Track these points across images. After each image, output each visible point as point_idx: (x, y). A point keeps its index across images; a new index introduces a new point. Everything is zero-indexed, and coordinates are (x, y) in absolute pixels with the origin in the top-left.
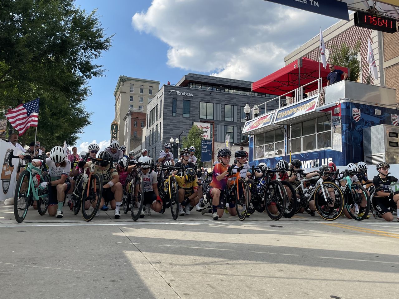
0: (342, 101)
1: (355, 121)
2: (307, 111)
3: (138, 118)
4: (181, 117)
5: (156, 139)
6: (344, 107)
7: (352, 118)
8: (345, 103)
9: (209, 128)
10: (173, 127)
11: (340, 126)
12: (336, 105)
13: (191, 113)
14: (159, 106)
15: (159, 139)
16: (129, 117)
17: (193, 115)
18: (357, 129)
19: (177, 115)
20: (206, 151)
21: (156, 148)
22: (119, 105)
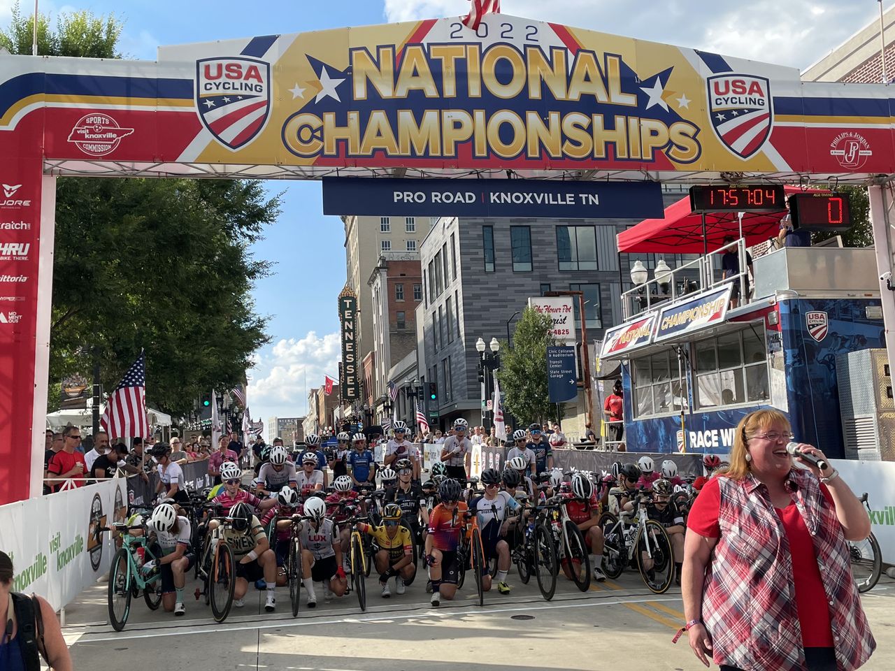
0: (782, 297)
1: (813, 341)
2: (711, 319)
3: (404, 275)
4: (509, 271)
5: (449, 334)
6: (784, 310)
7: (806, 334)
8: (787, 302)
9: (568, 310)
10: (490, 301)
11: (781, 353)
12: (770, 305)
13: (534, 259)
14: (449, 246)
15: (455, 335)
16: (381, 275)
17: (542, 264)
18: (820, 357)
19: (496, 268)
20: (560, 374)
21: (451, 358)
22: (355, 244)
